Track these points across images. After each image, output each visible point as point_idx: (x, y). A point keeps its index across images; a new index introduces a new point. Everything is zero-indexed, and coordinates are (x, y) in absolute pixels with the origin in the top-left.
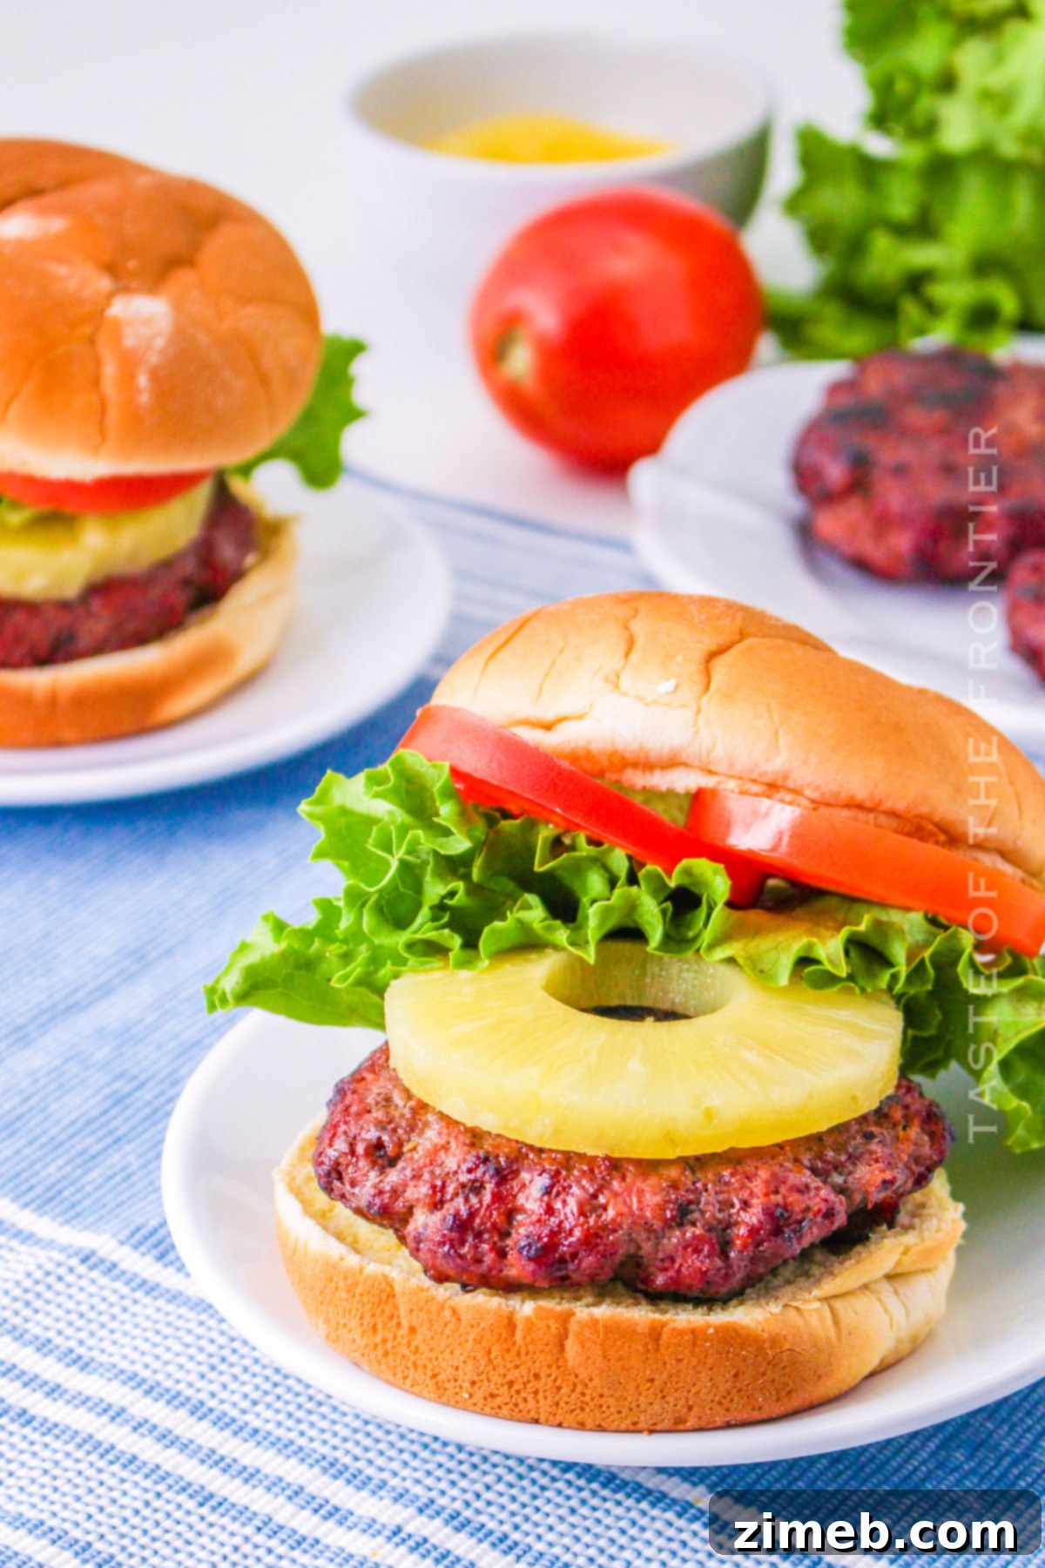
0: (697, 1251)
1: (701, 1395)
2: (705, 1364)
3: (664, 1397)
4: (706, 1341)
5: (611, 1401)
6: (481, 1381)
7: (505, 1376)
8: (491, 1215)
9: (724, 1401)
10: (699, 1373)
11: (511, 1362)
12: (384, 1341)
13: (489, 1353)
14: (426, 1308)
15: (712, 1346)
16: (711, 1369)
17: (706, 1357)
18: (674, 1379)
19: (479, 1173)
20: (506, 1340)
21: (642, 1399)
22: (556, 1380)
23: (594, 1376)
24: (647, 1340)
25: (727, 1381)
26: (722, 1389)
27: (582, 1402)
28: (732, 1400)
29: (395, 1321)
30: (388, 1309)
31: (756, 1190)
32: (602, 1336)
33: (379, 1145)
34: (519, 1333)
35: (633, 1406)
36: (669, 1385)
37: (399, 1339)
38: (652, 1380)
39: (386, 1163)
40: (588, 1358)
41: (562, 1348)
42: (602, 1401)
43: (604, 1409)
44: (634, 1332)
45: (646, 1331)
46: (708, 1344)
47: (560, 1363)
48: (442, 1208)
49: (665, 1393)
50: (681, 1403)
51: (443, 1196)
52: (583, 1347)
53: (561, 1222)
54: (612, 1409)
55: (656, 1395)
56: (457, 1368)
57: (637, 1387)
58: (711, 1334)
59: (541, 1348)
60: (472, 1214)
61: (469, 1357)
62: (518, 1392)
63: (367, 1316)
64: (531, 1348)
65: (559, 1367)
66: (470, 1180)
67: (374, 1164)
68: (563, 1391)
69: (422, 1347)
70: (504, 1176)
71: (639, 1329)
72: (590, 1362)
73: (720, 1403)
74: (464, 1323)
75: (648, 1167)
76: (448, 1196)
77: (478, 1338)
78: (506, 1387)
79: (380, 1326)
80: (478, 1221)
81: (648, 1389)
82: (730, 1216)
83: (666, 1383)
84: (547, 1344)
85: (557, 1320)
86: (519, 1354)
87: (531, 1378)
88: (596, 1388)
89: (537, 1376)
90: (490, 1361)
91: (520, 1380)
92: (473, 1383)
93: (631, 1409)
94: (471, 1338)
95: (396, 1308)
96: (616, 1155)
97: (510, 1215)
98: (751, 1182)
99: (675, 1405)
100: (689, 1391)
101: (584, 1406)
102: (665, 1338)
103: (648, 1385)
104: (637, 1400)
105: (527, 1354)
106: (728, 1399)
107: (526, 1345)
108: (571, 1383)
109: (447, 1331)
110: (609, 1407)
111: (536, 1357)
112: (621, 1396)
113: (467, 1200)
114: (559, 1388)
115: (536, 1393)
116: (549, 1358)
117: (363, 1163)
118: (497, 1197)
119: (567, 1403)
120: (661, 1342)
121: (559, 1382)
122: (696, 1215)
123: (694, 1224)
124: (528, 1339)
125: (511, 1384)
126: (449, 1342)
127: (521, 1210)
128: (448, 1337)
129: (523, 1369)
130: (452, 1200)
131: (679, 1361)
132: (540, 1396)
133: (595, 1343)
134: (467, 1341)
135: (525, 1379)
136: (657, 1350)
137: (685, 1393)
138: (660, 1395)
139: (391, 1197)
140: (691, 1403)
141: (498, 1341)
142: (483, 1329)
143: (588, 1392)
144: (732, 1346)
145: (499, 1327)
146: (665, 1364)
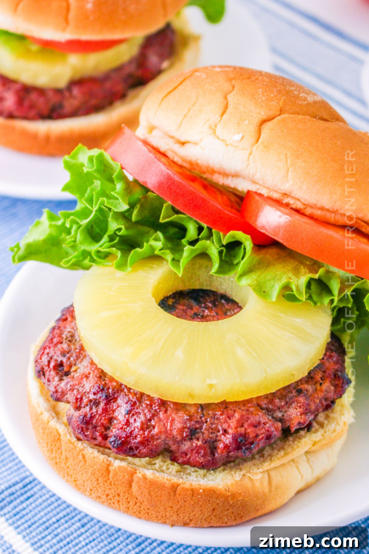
0: (198, 452)
1: (196, 516)
2: (198, 504)
3: (178, 515)
4: (199, 495)
5: (153, 512)
6: (94, 490)
7: (105, 491)
8: (101, 419)
9: (207, 519)
10: (195, 507)
11: (107, 486)
12: (56, 457)
13: (98, 480)
14: (72, 451)
15: (202, 497)
16: (201, 506)
17: (198, 501)
18: (183, 509)
19: (99, 395)
20: (105, 476)
21: (167, 514)
22: (127, 498)
23: (145, 501)
24: (170, 490)
25: (209, 512)
26: (207, 515)
27: (139, 510)
28: (211, 519)
29: (60, 451)
30: (58, 444)
31: (231, 424)
32: (148, 485)
33: (61, 364)
34: (111, 475)
35: (163, 515)
36: (180, 510)
37: (61, 460)
38: (172, 507)
39: (63, 374)
40: (142, 493)
41: (131, 486)
42: (148, 511)
43: (150, 514)
44: (164, 486)
45: (170, 487)
46: (200, 496)
47: (129, 492)
48: (80, 410)
49: (178, 513)
50: (186, 518)
51: (81, 404)
52: (140, 488)
53: (132, 431)
54: (154, 516)
55: (174, 513)
56: (84, 482)
57: (165, 509)
58: (201, 492)
59: (121, 484)
60: (92, 417)
61: (89, 479)
62: (111, 499)
63: (49, 445)
64: (116, 483)
65: (129, 494)
66: (94, 399)
67: (57, 374)
68: (130, 504)
69: (70, 467)
70: (110, 399)
71: (166, 485)
72: (143, 495)
73: (205, 520)
74: (87, 464)
75: (179, 407)
76: (83, 405)
77: (93, 473)
78: (105, 496)
79: (54, 451)
80: (95, 421)
81: (170, 510)
82: (217, 436)
83: (179, 509)
84: (124, 483)
85: (128, 474)
86: (111, 484)
87: (116, 495)
88: (146, 505)
89: (119, 495)
90: (98, 484)
91: (111, 494)
92: (91, 490)
93: (162, 517)
94: (90, 471)
95: (61, 445)
96: (164, 399)
97: (111, 420)
98: (230, 419)
99: (183, 518)
100: (190, 514)
101: (140, 511)
102: (178, 491)
103: (170, 509)
104: (165, 514)
105: (114, 485)
106: (210, 519)
107: (114, 482)
108: (134, 501)
109: (80, 465)
110: (152, 514)
111: (118, 487)
112: (158, 511)
113: (91, 409)
114: (129, 502)
115: (119, 501)
116: (124, 489)
117: (53, 373)
118: (105, 410)
119: (133, 509)
120: (177, 492)
121: (129, 500)
122: (201, 435)
123: (198, 439)
124: (115, 479)
125: (107, 495)
126: (81, 469)
127: (116, 418)
128: (81, 467)
129: (113, 491)
130: (84, 407)
131: (186, 501)
132: (120, 503)
133: (145, 488)
134: (88, 472)
135: (113, 495)
136: (175, 495)
137: (188, 514)
138: (176, 514)
139: (61, 395)
140: (191, 518)
141: (101, 476)
142: (95, 469)
143: (142, 506)
144: (211, 498)
145: (102, 470)
146: (178, 502)
